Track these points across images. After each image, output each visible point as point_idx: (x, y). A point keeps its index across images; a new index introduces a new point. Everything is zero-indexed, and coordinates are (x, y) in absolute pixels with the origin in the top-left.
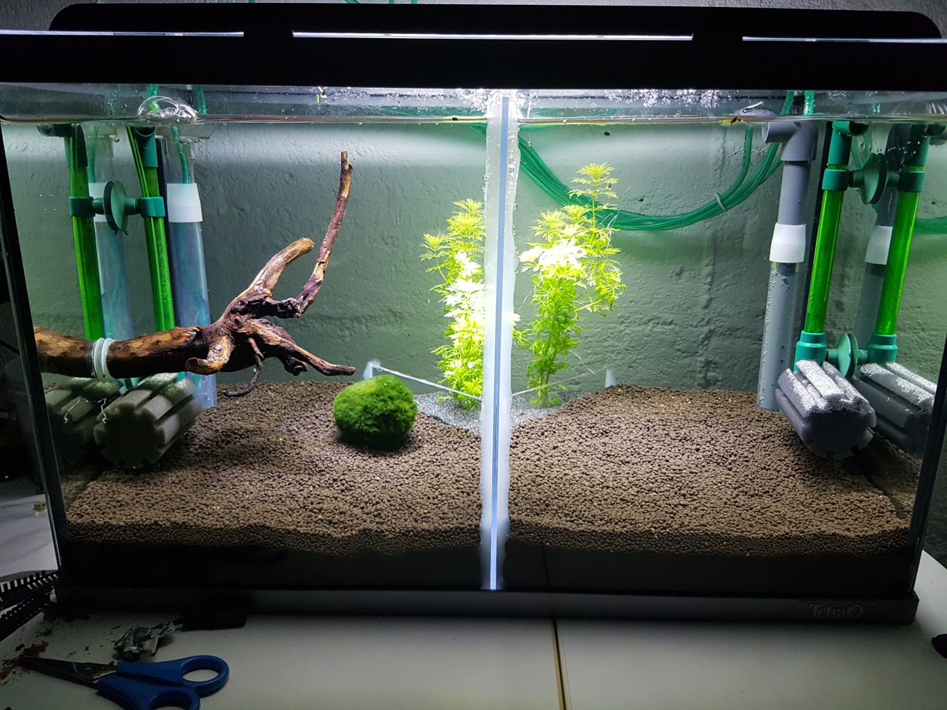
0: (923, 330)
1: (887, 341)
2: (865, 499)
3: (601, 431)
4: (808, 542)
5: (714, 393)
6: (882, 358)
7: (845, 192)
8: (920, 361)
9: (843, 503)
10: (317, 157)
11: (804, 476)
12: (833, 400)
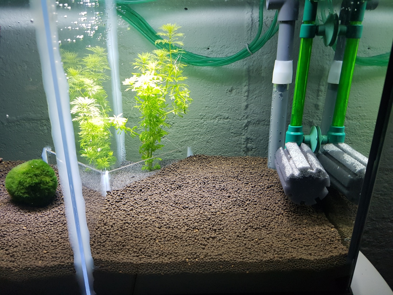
0: (362, 119)
1: (338, 130)
2: (323, 231)
3: (177, 186)
4: (285, 264)
5: (245, 159)
6: (336, 141)
7: (314, 39)
8: (361, 136)
9: (309, 234)
10: (14, 25)
11: (289, 214)
12: (303, 171)
